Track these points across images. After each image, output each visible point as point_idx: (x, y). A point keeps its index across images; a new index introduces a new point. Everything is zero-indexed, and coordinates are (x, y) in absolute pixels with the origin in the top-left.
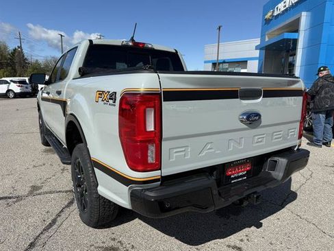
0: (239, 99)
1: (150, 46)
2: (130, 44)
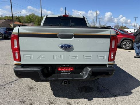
0: (58, 38)
1: (71, 16)
2: (62, 16)
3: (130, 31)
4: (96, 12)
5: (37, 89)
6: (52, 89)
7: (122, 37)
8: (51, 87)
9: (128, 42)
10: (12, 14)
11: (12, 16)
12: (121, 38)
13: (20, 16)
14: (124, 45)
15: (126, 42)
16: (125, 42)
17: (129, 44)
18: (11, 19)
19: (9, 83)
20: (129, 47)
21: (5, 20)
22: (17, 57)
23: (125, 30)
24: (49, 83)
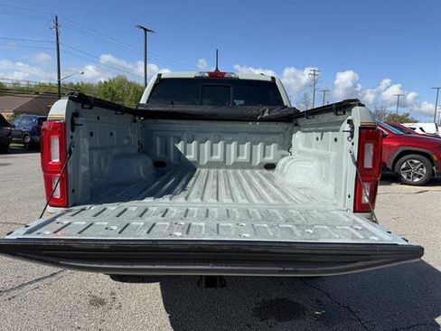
1: (233, 76)
2: (207, 75)
3: (421, 129)
4: (312, 72)
5: (117, 305)
6: (169, 306)
7: (396, 144)
8: (164, 299)
9: (416, 161)
10: (59, 78)
11: (59, 82)
12: (393, 147)
13: (82, 83)
14: (404, 169)
15: (411, 162)
16: (406, 161)
17: (422, 167)
18: (56, 91)
19: (30, 283)
20: (420, 176)
21: (37, 93)
22: (57, 194)
23: (406, 125)
24: (157, 285)
